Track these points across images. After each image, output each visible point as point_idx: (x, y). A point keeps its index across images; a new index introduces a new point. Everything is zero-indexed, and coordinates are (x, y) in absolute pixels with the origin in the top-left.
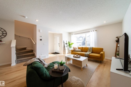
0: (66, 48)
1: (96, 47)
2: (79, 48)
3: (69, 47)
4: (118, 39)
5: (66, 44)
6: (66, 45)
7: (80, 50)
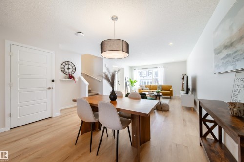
0: (129, 87)
1: (164, 84)
2: (146, 86)
3: (131, 85)
4: (184, 77)
5: (128, 81)
6: (128, 84)
7: (148, 88)
